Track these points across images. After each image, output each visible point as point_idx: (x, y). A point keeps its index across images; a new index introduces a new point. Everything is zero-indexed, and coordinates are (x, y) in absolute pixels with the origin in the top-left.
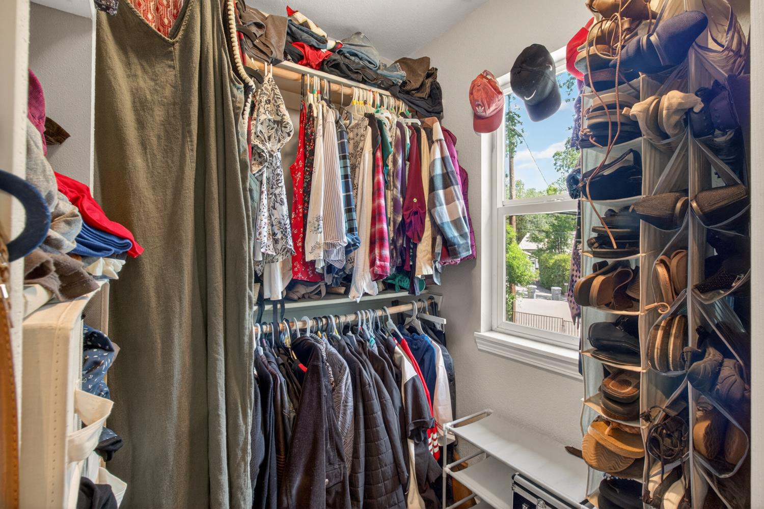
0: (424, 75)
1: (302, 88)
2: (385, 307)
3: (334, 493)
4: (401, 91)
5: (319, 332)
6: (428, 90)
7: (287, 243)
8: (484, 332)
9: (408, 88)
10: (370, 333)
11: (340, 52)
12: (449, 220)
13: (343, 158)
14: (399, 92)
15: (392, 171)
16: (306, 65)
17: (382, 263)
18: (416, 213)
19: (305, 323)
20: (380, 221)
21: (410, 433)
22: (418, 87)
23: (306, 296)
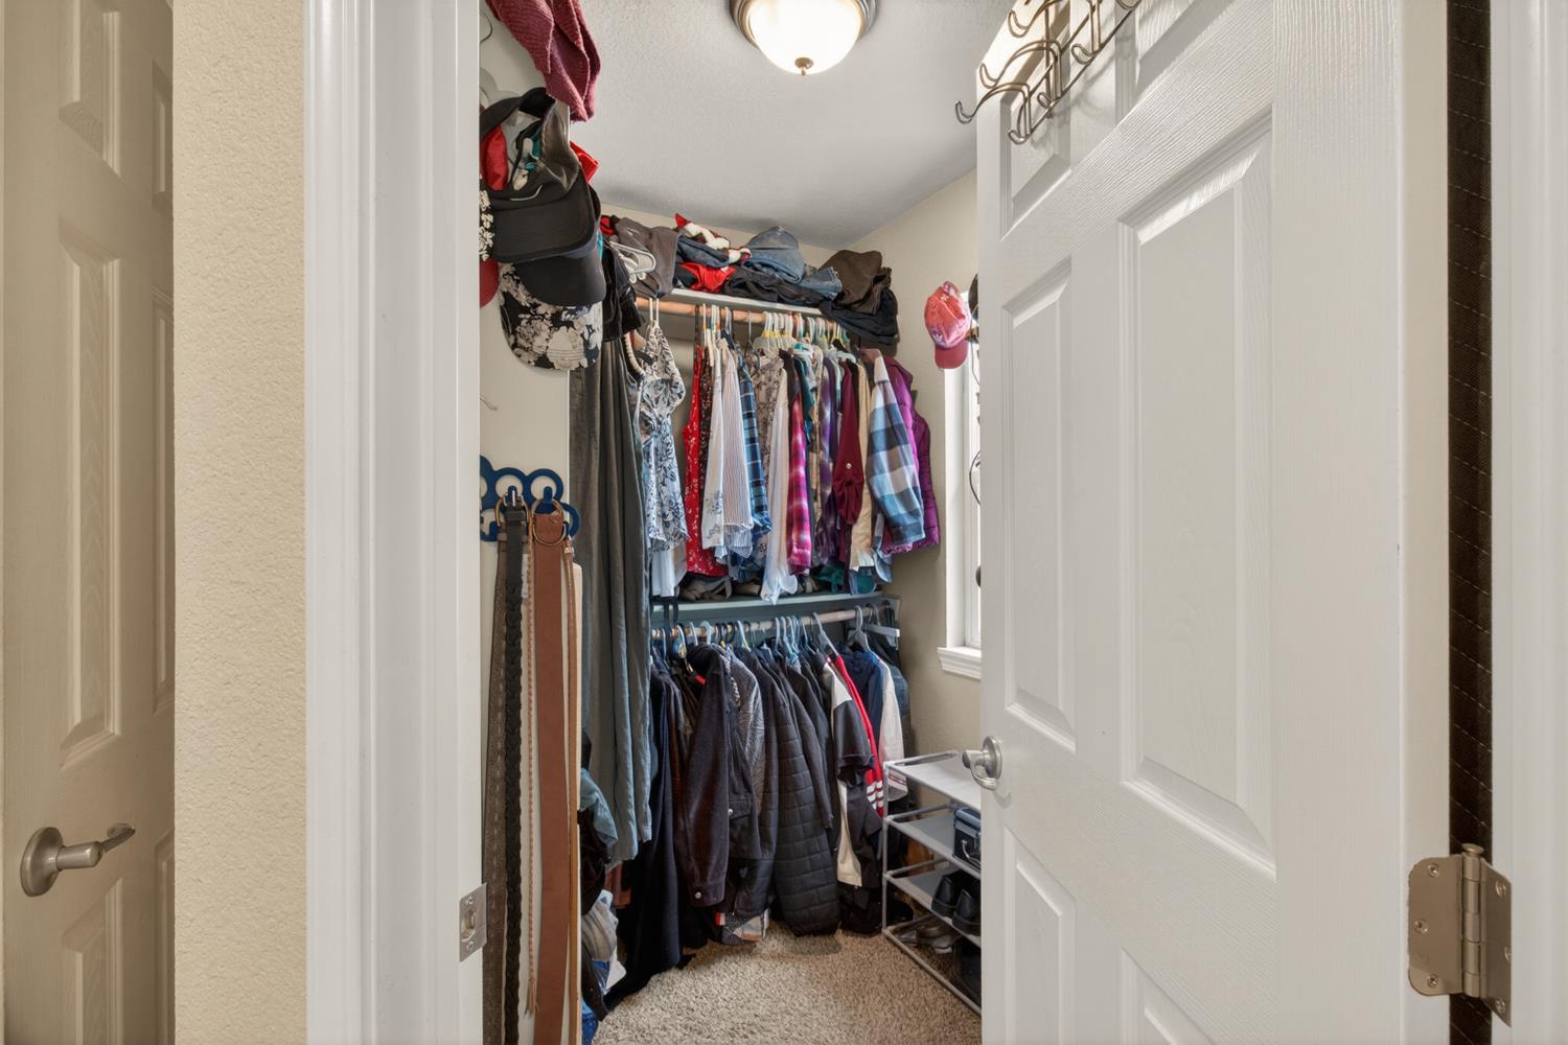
0: (870, 278)
1: (697, 323)
2: (815, 614)
3: (739, 828)
4: (834, 307)
5: (723, 643)
6: (878, 301)
7: (679, 526)
8: (951, 646)
9: (846, 301)
10: (793, 648)
11: (748, 264)
12: (893, 493)
13: (748, 416)
14: (833, 309)
15: (817, 427)
16: (700, 290)
17: (800, 550)
18: (850, 484)
19: (704, 629)
20: (799, 496)
21: (839, 771)
22: (862, 297)
23: (707, 597)
